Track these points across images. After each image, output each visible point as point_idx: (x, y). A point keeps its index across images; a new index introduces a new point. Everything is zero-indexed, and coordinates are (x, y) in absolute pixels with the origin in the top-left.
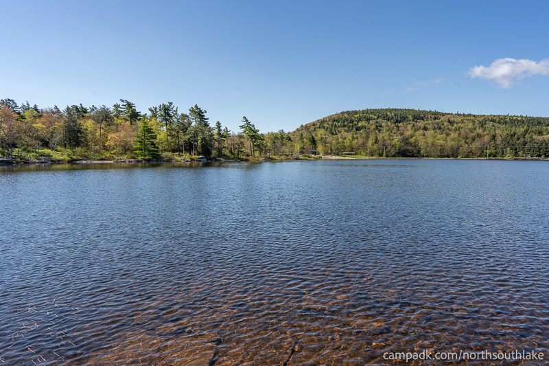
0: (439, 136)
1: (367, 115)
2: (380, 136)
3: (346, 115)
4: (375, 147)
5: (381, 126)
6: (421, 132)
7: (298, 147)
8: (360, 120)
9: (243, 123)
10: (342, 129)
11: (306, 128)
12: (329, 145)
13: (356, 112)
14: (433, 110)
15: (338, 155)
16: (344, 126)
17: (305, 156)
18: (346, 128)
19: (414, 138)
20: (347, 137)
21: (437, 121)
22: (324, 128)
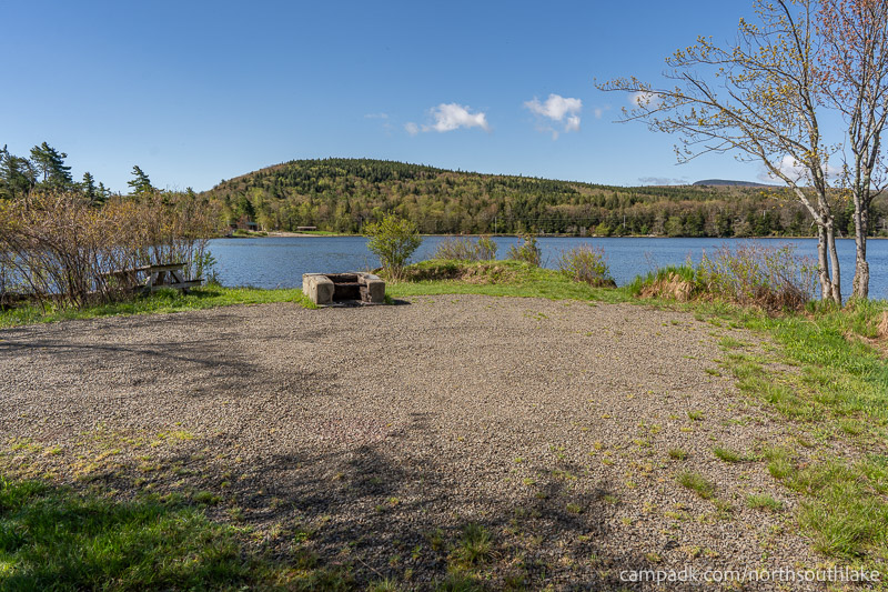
0: (435, 203)
1: (331, 168)
2: (354, 202)
3: (297, 167)
4: (347, 218)
5: (353, 186)
6: (411, 196)
7: (227, 218)
8: (320, 175)
9: (135, 178)
10: (293, 190)
11: (231, 185)
12: (275, 215)
13: (313, 163)
14: (426, 165)
15: (290, 230)
16: (296, 184)
17: (241, 232)
18: (299, 188)
19: (401, 205)
20: (303, 203)
21: (432, 180)
22: (262, 186)
